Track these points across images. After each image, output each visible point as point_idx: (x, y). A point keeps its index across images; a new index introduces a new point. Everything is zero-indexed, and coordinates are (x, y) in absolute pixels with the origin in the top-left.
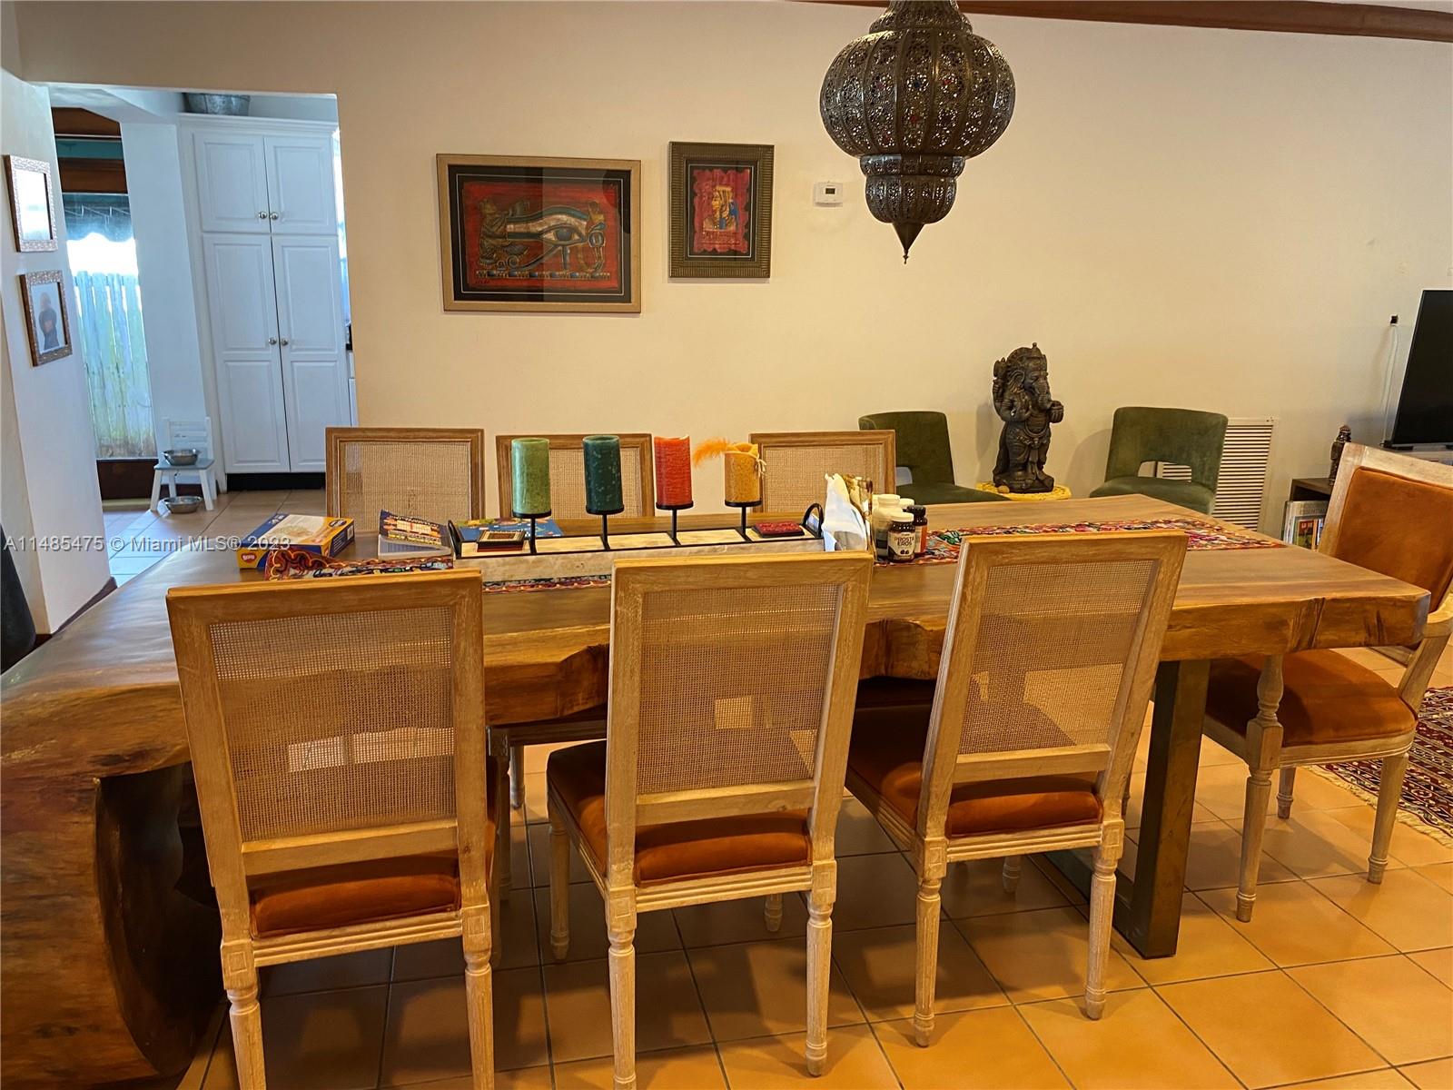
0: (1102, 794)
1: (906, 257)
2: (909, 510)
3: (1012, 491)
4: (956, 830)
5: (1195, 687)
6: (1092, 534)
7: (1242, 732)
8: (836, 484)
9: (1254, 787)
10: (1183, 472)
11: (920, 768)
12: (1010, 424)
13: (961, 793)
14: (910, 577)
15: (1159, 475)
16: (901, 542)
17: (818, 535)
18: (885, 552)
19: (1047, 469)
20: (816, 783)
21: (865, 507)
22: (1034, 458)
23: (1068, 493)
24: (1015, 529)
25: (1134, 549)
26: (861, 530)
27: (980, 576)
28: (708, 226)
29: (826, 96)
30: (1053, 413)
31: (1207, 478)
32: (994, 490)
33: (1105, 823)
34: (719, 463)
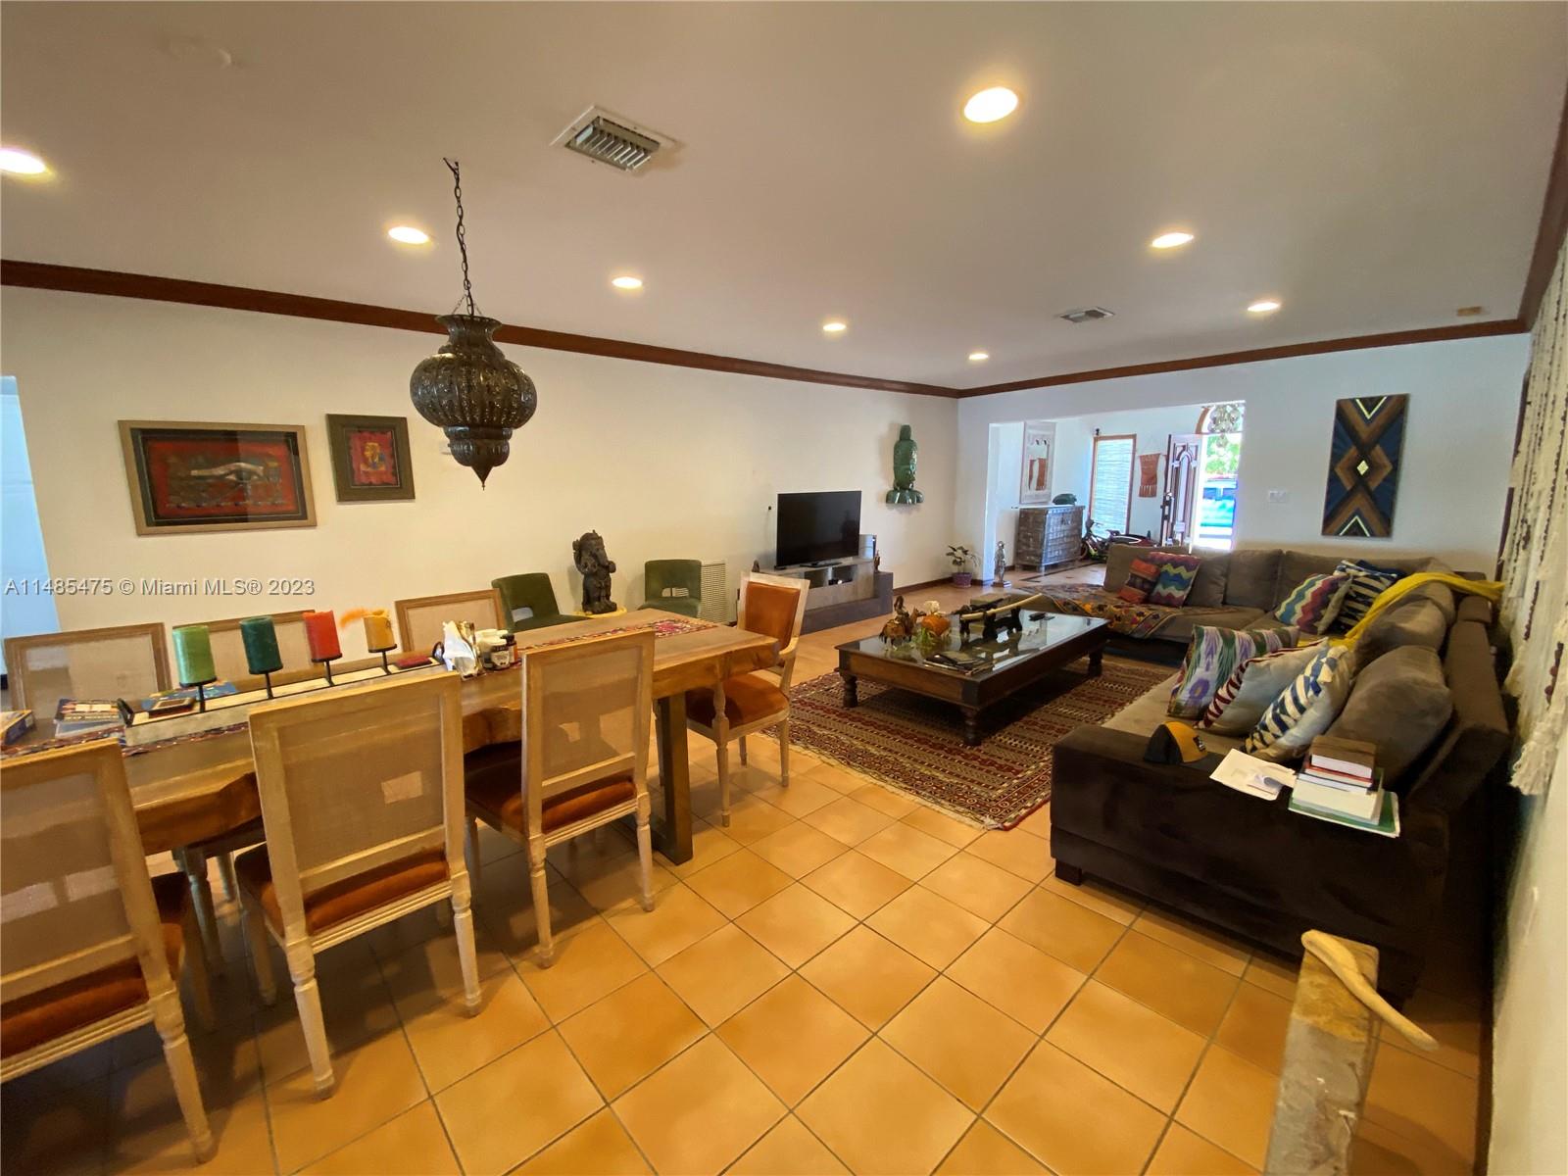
0: (635, 780)
1: (484, 486)
2: (504, 637)
3: (594, 613)
4: (548, 828)
5: (679, 708)
6: (621, 634)
7: (709, 725)
8: (450, 628)
9: (721, 754)
10: (684, 592)
11: (520, 797)
12: (587, 576)
13: (548, 804)
14: (508, 679)
15: (674, 595)
16: (499, 657)
17: (442, 662)
18: (489, 666)
19: (612, 599)
20: (445, 825)
21: (471, 640)
22: (603, 593)
23: (625, 610)
24: (577, 638)
25: (624, 642)
26: (470, 655)
27: (537, 672)
28: (363, 468)
29: (414, 393)
30: (610, 568)
31: (696, 594)
32: (582, 614)
33: (638, 796)
34: (360, 625)
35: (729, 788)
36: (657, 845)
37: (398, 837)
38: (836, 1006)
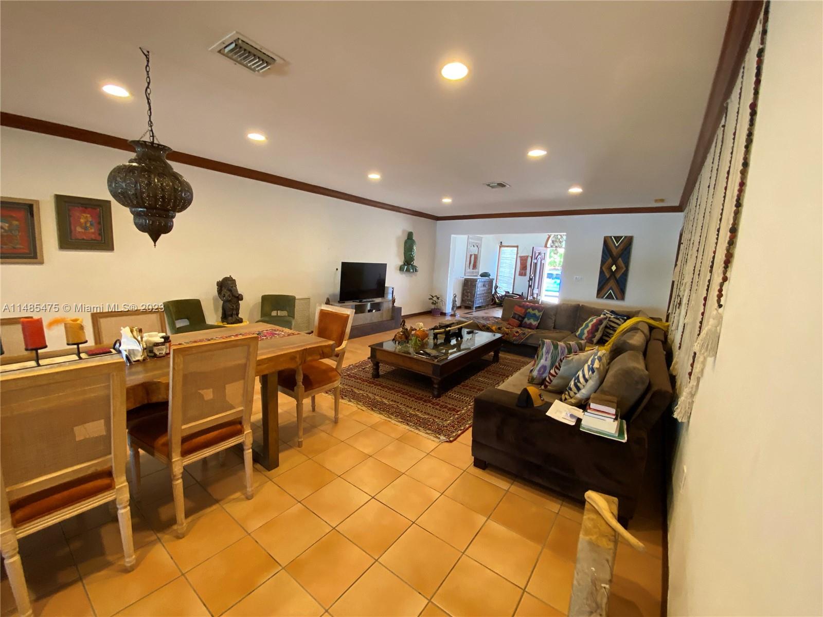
0: (243, 424)
1: (155, 245)
2: (163, 337)
3: (228, 324)
4: (185, 453)
5: (275, 379)
6: (240, 337)
7: (293, 390)
8: (126, 331)
9: (299, 406)
10: (284, 313)
11: (167, 435)
12: (225, 302)
13: (185, 440)
14: (159, 363)
15: (279, 315)
16: (159, 350)
17: (119, 352)
18: (152, 355)
19: (240, 316)
20: (112, 455)
21: (139, 338)
22: (235, 312)
23: (248, 323)
24: (212, 339)
25: (239, 343)
26: (138, 348)
27: (180, 360)
28: (79, 229)
29: (110, 186)
30: (240, 298)
31: (292, 314)
32: (221, 324)
33: (245, 433)
34: (61, 328)
35: (303, 425)
36: (256, 459)
37: (78, 464)
38: (355, 546)
